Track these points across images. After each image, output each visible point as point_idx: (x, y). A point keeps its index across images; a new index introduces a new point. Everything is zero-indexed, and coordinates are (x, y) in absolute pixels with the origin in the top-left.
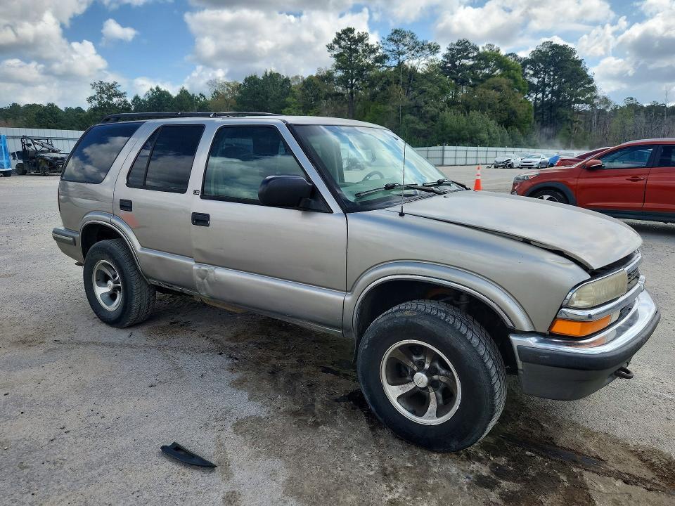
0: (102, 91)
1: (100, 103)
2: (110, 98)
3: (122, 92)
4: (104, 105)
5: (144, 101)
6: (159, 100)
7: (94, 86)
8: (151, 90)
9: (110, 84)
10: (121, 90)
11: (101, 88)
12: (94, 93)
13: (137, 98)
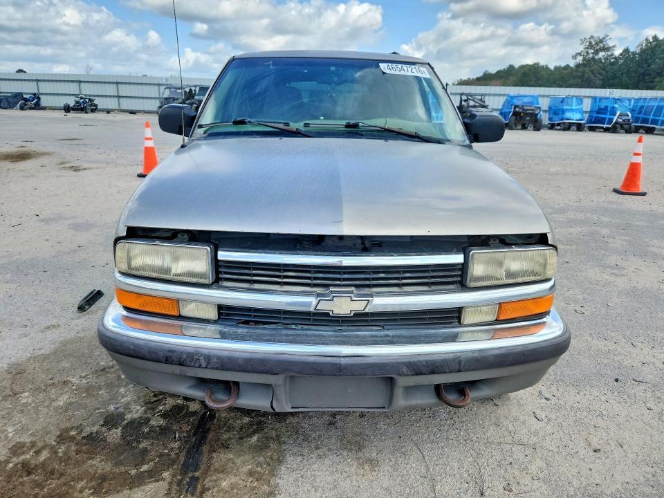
0: (591, 46)
1: (584, 59)
2: (596, 52)
3: (611, 45)
4: (589, 61)
5: (634, 53)
6: (652, 52)
7: (582, 42)
8: (646, 39)
9: (601, 38)
10: (610, 44)
11: (590, 43)
12: (581, 48)
13: (626, 51)
